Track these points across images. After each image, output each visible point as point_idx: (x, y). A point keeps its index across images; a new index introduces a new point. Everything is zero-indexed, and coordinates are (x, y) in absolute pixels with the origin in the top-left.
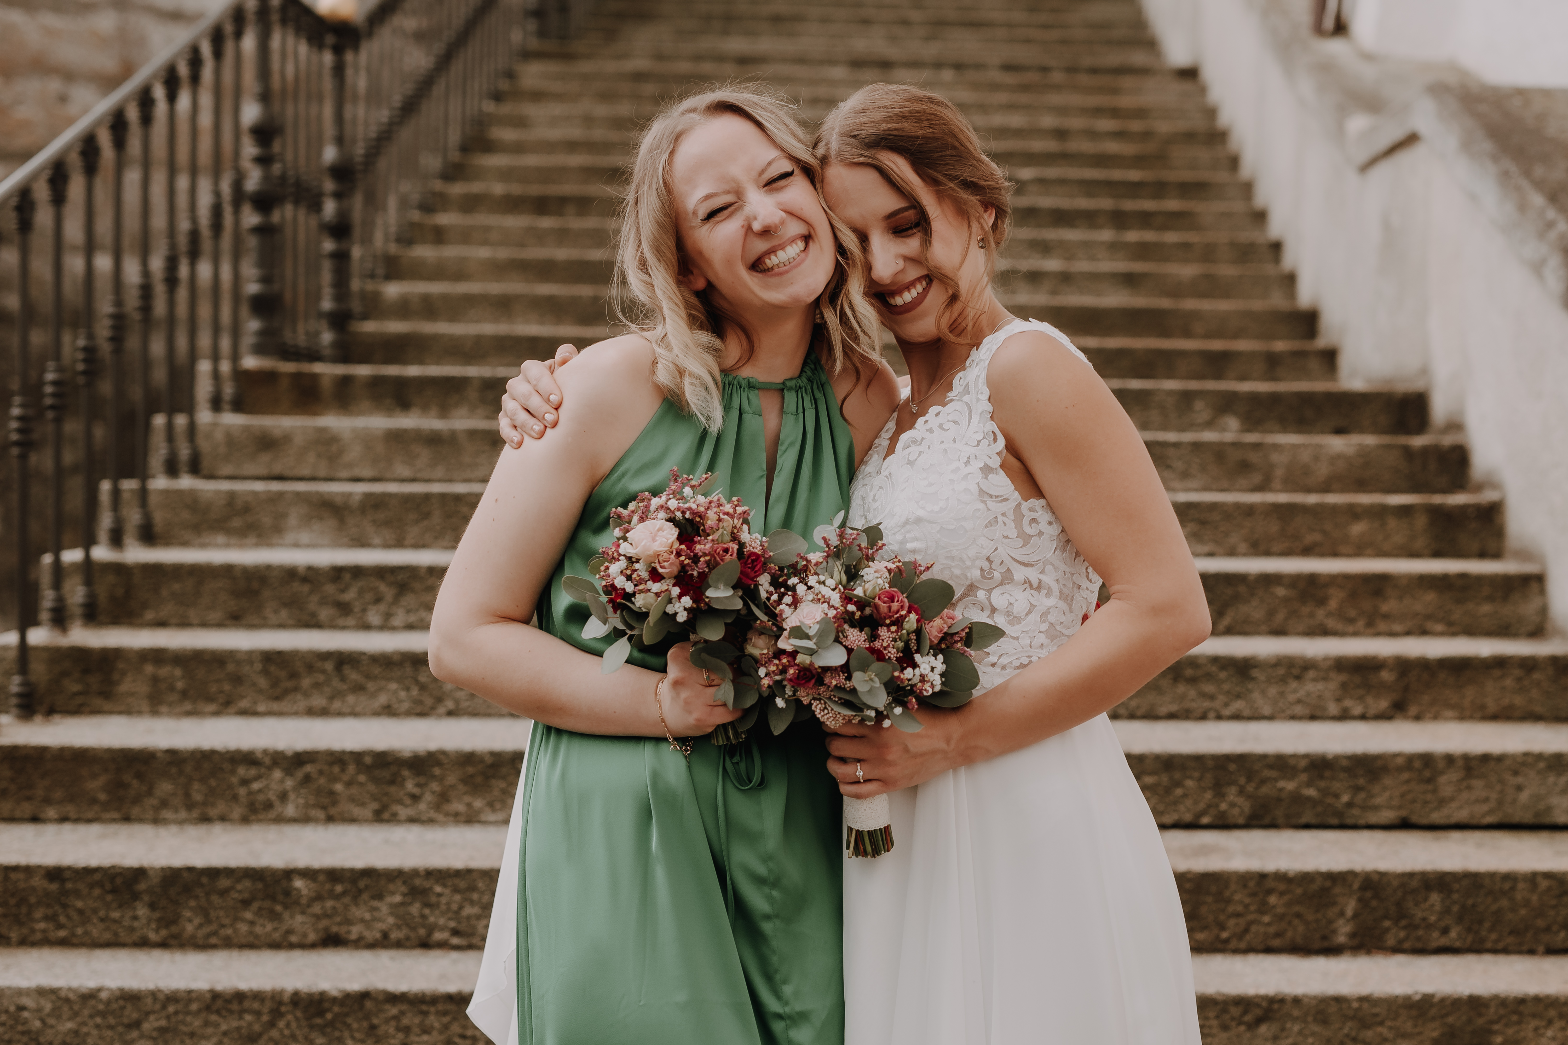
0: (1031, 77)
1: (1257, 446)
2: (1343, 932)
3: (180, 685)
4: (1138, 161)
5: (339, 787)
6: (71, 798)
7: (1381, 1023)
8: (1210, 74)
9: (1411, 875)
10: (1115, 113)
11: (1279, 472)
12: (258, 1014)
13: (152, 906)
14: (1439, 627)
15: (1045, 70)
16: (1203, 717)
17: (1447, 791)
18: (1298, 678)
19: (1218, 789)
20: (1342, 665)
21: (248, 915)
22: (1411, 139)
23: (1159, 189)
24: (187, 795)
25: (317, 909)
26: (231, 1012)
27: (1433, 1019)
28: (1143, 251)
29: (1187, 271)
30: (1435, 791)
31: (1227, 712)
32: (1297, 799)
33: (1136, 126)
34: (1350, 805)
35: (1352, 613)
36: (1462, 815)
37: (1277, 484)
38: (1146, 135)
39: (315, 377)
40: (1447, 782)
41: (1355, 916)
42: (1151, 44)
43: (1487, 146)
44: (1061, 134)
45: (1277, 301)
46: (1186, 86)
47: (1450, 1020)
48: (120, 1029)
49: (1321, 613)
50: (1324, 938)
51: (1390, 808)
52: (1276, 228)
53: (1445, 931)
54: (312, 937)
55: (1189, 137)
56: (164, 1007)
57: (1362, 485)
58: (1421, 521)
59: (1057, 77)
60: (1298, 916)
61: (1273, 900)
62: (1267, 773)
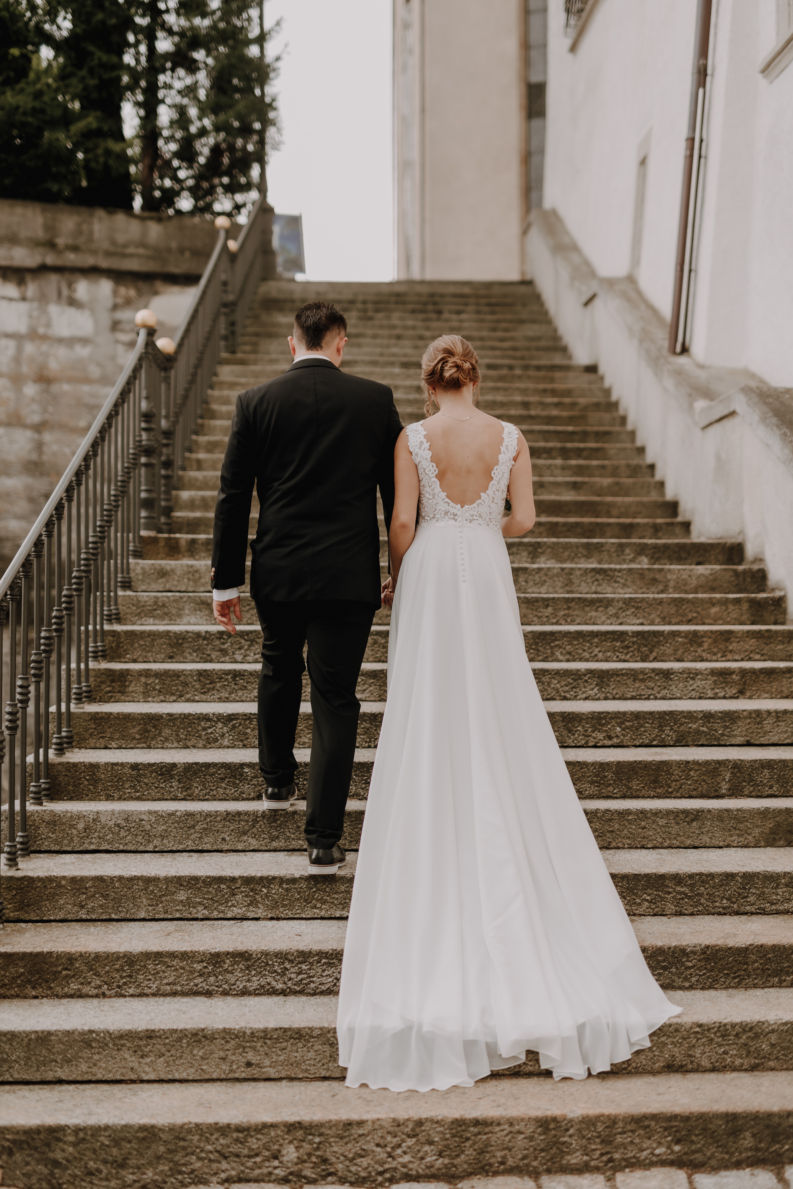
0: (504, 372)
1: (660, 570)
2: (724, 788)
3: (158, 687)
4: (571, 420)
5: (249, 731)
6: (123, 738)
7: (747, 821)
8: (603, 369)
9: (755, 761)
10: (554, 393)
11: (672, 584)
12: (247, 821)
13: (179, 781)
14: (758, 657)
15: (511, 367)
16: (648, 699)
17: (768, 728)
18: (693, 679)
19: (661, 728)
20: (713, 672)
21: (223, 785)
22: (733, 414)
23: (584, 436)
24: (177, 735)
25: (254, 782)
26: (235, 821)
27: (770, 818)
28: (580, 470)
29: (606, 481)
30: (762, 728)
31: (658, 696)
32: (698, 732)
33: (567, 400)
34: (722, 735)
35: (715, 650)
36: (775, 739)
37: (671, 590)
38: (574, 405)
39: (177, 539)
40: (768, 724)
41: (730, 780)
42: (564, 350)
43: (774, 420)
44: (526, 405)
45: (654, 497)
46: (591, 377)
47: (777, 819)
48: (185, 829)
49: (699, 650)
50: (716, 791)
51: (742, 736)
52: (650, 458)
53: (771, 787)
54: (252, 795)
55: (597, 406)
56: (205, 819)
57: (713, 590)
58: (745, 606)
59: (518, 372)
60: (704, 781)
61: (692, 773)
62: (683, 720)
